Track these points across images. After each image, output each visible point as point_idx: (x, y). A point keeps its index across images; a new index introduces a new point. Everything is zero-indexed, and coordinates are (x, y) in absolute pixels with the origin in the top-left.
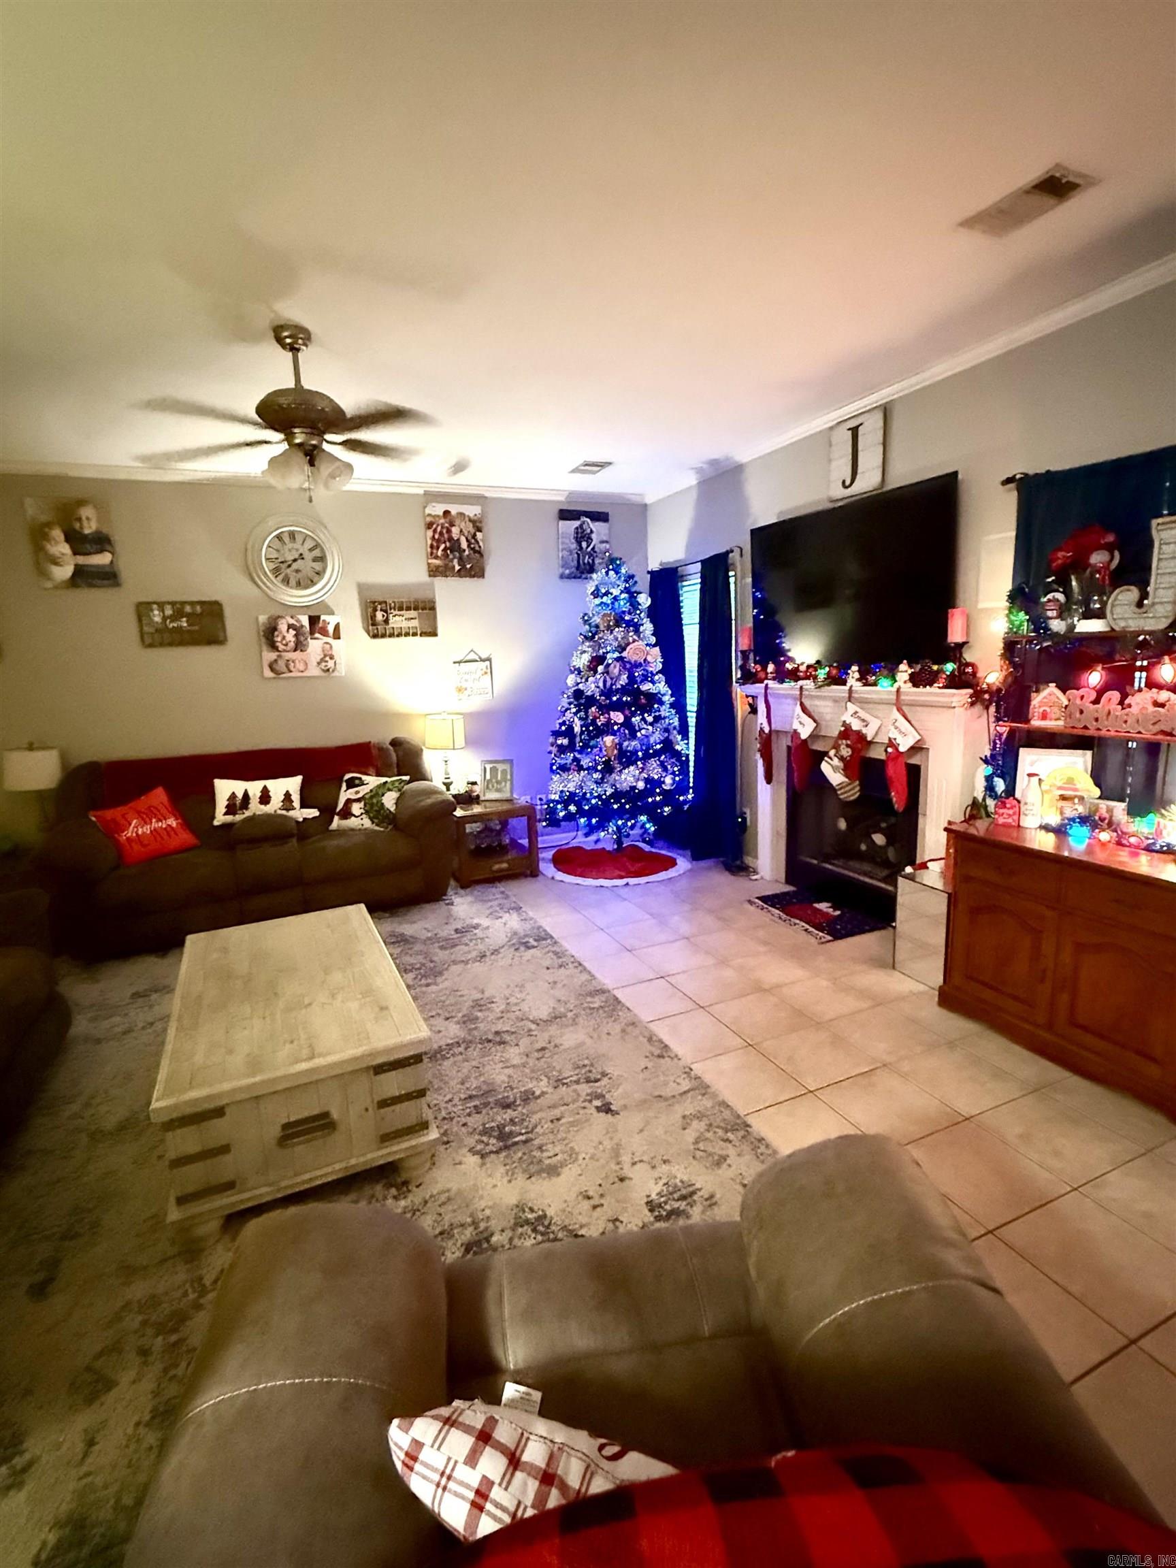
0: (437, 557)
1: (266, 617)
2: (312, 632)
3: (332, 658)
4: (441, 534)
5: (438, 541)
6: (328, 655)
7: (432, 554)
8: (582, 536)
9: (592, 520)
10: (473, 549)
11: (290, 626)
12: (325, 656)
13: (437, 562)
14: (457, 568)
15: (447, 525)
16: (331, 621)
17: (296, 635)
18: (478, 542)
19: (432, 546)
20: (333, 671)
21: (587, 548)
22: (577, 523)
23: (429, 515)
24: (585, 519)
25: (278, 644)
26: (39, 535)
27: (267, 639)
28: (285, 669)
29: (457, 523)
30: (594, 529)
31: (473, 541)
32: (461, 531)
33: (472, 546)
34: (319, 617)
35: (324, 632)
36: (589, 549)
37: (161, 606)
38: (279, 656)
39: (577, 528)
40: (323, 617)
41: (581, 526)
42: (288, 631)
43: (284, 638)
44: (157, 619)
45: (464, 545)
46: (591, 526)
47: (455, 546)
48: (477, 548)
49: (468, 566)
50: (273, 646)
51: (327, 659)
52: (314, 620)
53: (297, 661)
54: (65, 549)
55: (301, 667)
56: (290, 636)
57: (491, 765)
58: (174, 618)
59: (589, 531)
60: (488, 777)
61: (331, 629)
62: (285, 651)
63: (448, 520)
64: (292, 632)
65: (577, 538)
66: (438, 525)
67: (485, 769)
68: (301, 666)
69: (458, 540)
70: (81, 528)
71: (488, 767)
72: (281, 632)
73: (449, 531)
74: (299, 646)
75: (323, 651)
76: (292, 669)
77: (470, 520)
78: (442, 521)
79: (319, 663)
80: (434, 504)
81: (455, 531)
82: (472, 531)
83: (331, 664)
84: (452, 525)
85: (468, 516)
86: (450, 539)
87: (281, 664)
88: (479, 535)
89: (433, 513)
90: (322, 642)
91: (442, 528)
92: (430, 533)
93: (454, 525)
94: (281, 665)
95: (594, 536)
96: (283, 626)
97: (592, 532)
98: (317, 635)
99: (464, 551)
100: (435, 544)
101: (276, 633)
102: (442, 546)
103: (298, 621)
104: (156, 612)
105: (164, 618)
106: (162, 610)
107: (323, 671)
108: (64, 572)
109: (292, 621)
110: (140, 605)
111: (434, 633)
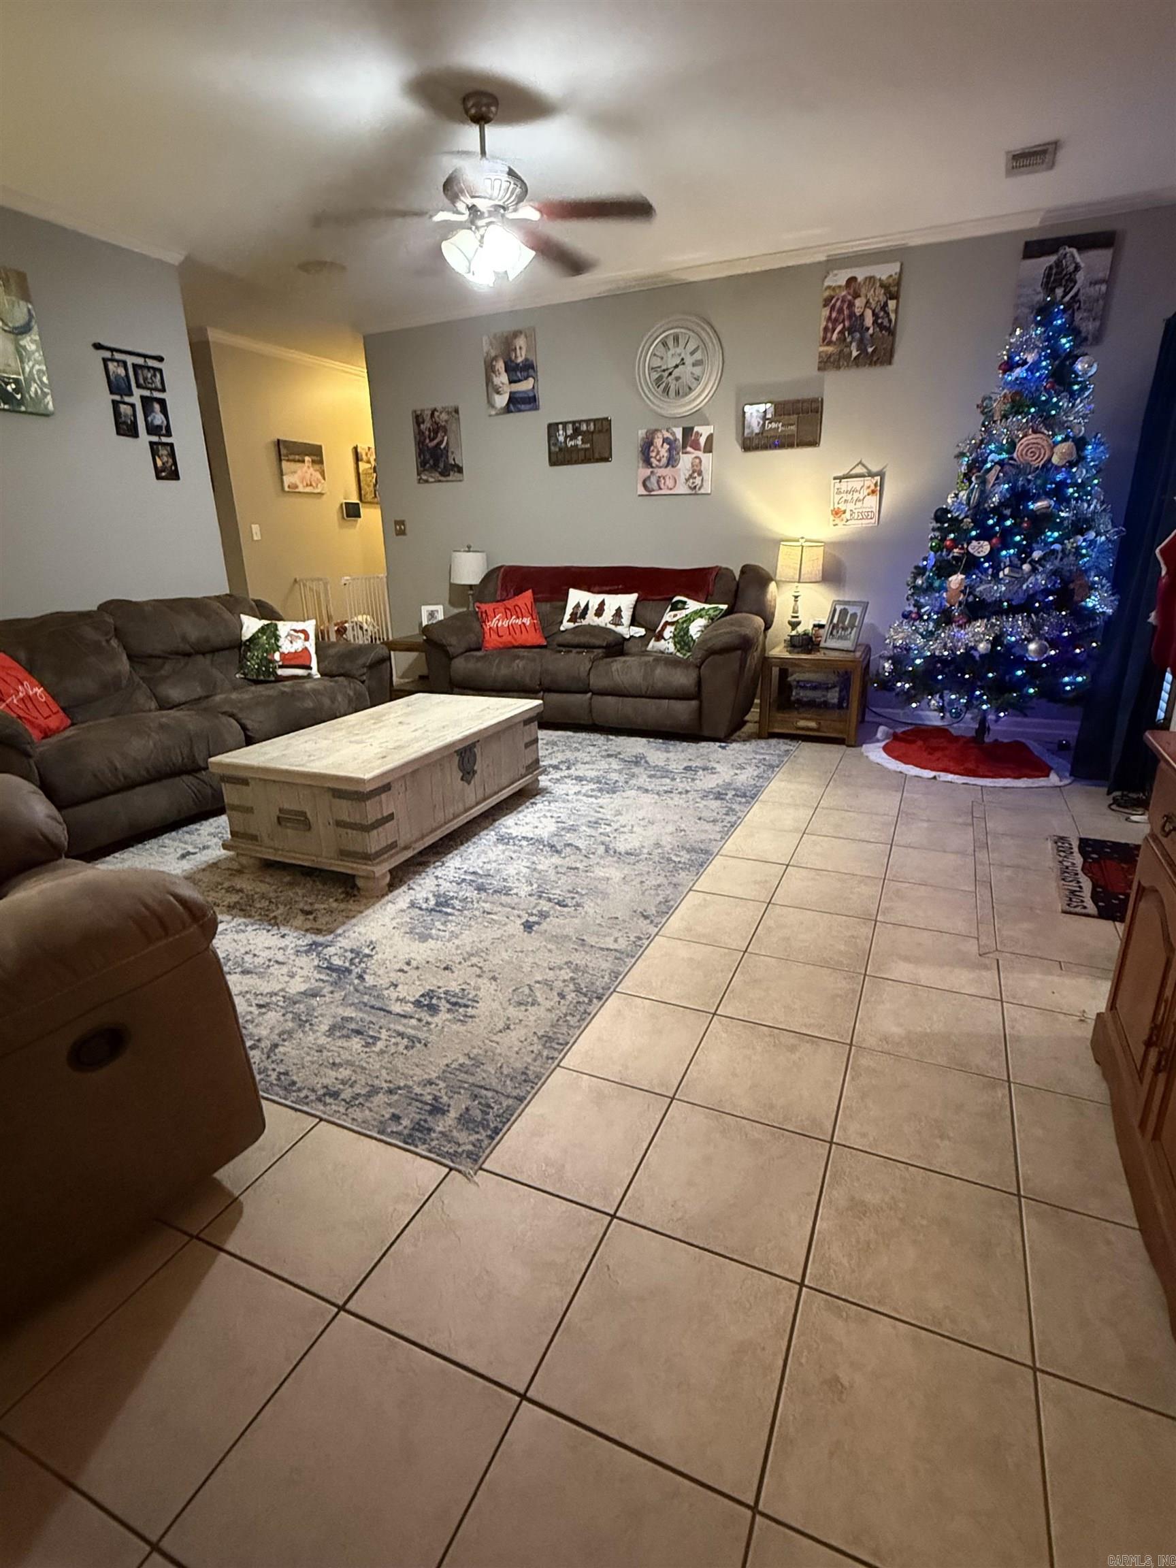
0: (830, 343)
1: (644, 431)
2: (684, 447)
3: (700, 474)
4: (840, 311)
5: (836, 322)
6: (697, 471)
7: (824, 339)
8: (1058, 278)
9: (1079, 249)
10: (882, 327)
11: (665, 440)
12: (694, 472)
13: (830, 349)
14: (855, 354)
15: (850, 297)
16: (704, 431)
17: (669, 450)
18: (888, 314)
19: (826, 329)
20: (700, 489)
21: (1063, 297)
22: (1052, 259)
23: (829, 287)
24: (1068, 249)
25: (653, 460)
26: (490, 369)
27: (643, 454)
28: (655, 486)
29: (863, 291)
30: (1082, 265)
31: (882, 314)
32: (868, 302)
33: (880, 321)
34: (692, 429)
35: (696, 446)
36: (1067, 298)
37: (565, 424)
38: (652, 472)
39: (1050, 268)
40: (696, 429)
41: (1058, 264)
42: (662, 445)
43: (658, 453)
44: (561, 439)
45: (869, 320)
46: (1078, 259)
47: (856, 324)
48: (886, 323)
49: (870, 350)
50: (647, 462)
51: (696, 475)
52: (687, 432)
53: (667, 479)
54: (504, 378)
55: (671, 485)
56: (664, 452)
57: (842, 607)
58: (573, 437)
59: (1071, 268)
60: (835, 621)
61: (702, 441)
62: (658, 467)
63: (852, 291)
64: (666, 446)
65: (1047, 283)
66: (838, 299)
67: (835, 610)
68: (670, 483)
69: (862, 315)
70: (516, 357)
71: (839, 608)
72: (656, 447)
73: (851, 305)
74: (672, 461)
75: (693, 466)
76: (662, 486)
77: (882, 286)
78: (844, 293)
79: (687, 480)
80: (836, 272)
81: (859, 303)
82: (883, 299)
83: (698, 481)
84: (857, 295)
85: (880, 280)
86: (852, 315)
87: (654, 480)
88: (892, 304)
89: (834, 284)
90: (693, 456)
91: (843, 301)
92: (826, 312)
93: (859, 296)
94: (653, 483)
95: (1080, 276)
96: (658, 441)
97: (1077, 268)
98: (689, 449)
99: (868, 329)
100: (830, 325)
101: (652, 448)
102: (839, 328)
103: (673, 434)
104: (561, 432)
105: (566, 437)
106: (565, 429)
107: (690, 488)
108: (501, 401)
109: (667, 435)
110: (550, 426)
111: (814, 443)
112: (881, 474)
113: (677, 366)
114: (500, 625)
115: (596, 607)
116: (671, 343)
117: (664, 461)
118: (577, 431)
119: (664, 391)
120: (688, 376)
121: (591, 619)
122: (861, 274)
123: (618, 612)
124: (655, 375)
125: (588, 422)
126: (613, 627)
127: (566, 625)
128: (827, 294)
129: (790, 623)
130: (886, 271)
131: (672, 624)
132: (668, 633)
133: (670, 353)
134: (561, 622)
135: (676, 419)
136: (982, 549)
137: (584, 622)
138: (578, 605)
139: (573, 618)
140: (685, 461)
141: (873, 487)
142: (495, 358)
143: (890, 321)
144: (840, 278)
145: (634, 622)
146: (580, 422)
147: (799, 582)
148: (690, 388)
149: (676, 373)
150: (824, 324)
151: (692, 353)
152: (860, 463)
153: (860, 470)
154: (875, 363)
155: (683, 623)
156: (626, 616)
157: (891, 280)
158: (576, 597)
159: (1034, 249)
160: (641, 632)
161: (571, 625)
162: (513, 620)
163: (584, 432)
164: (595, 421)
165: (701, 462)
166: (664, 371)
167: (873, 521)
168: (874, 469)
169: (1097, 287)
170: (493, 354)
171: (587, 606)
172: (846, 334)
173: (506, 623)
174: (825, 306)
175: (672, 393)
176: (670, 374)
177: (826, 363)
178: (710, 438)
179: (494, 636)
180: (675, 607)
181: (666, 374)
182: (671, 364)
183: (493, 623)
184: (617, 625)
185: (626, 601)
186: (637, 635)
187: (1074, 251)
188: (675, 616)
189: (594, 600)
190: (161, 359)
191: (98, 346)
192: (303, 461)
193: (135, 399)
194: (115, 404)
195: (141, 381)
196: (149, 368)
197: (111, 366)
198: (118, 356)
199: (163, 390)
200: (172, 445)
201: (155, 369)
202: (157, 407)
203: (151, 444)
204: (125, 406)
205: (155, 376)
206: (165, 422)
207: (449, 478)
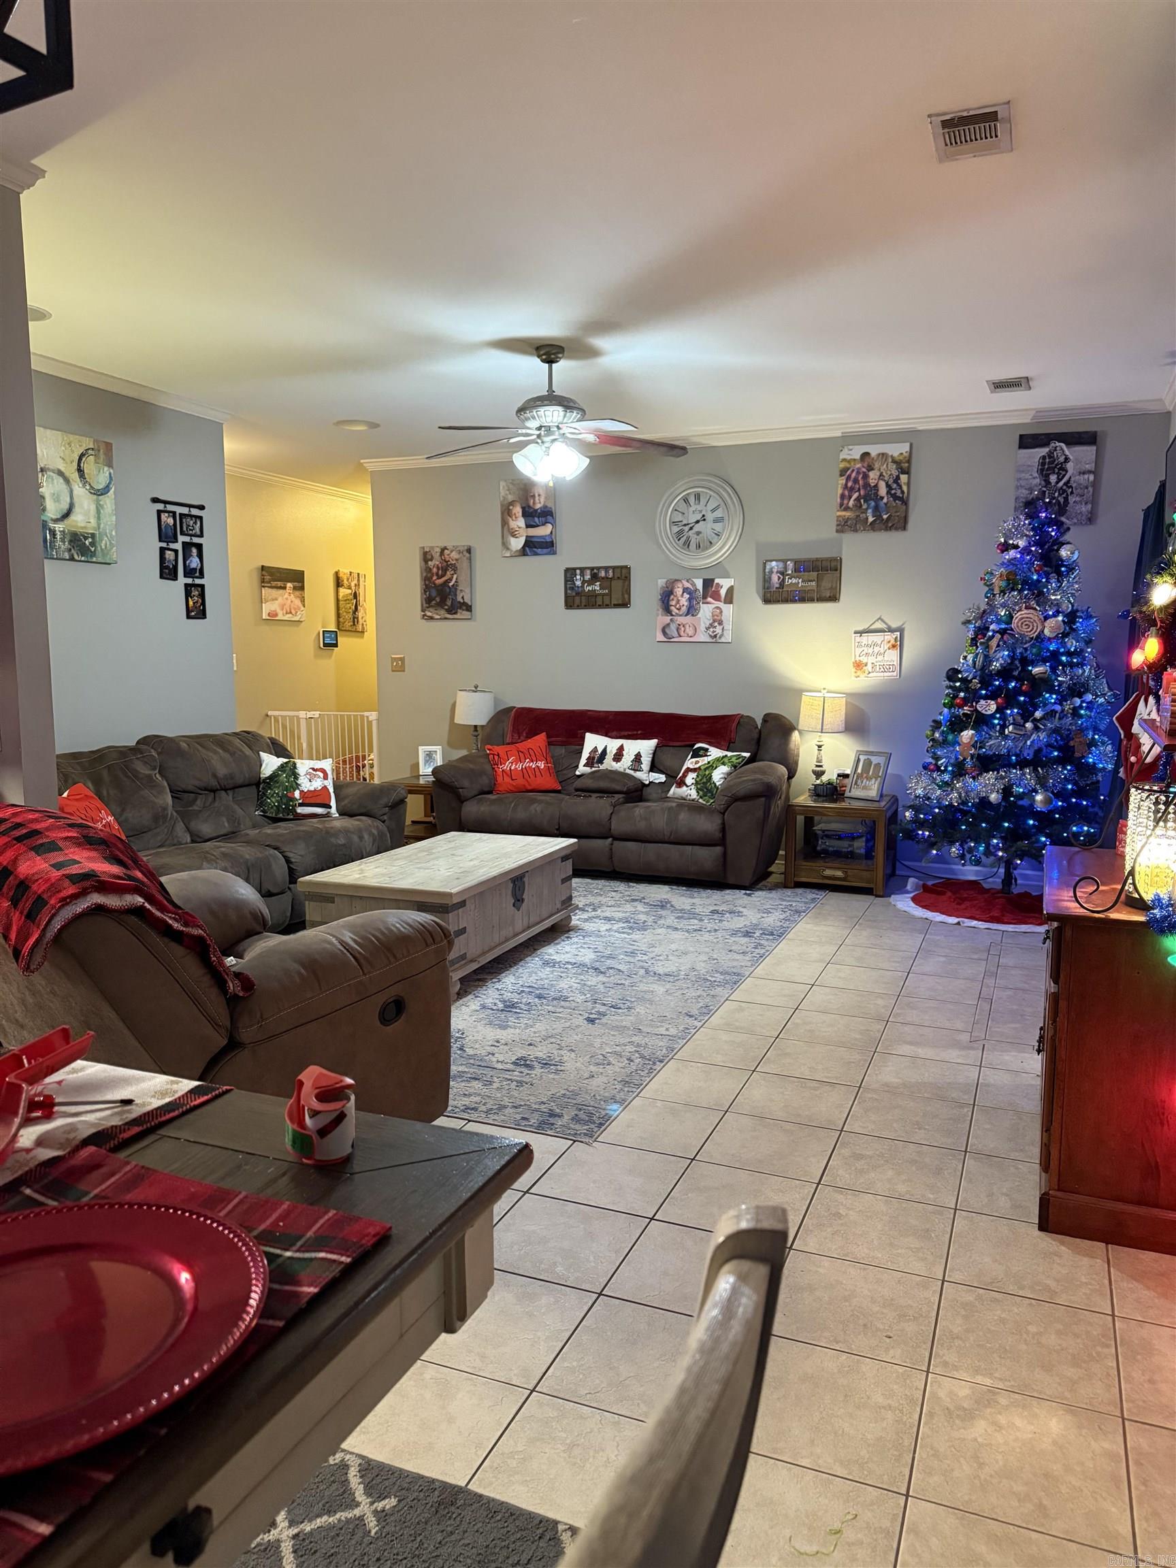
0: (847, 509)
1: (665, 580)
2: (705, 597)
3: (720, 623)
4: (856, 481)
5: (852, 490)
6: (717, 620)
7: (841, 505)
8: (1050, 467)
9: (1068, 444)
10: (895, 497)
11: (685, 590)
12: (714, 621)
13: (847, 514)
14: (871, 519)
15: (864, 470)
16: (725, 584)
17: (690, 600)
18: (901, 487)
19: (843, 496)
20: (720, 637)
21: (1057, 483)
22: (1044, 451)
23: (844, 460)
24: (1058, 444)
25: (672, 608)
26: (507, 512)
27: (663, 602)
28: (675, 634)
29: (877, 466)
30: (1071, 457)
31: (895, 486)
32: (881, 475)
33: (893, 492)
34: (713, 580)
35: (716, 596)
36: (1061, 484)
37: (582, 570)
38: (671, 620)
39: (1044, 458)
40: (717, 581)
41: (1050, 455)
42: (682, 595)
43: (678, 601)
44: (578, 583)
45: (883, 491)
46: (1067, 452)
47: (871, 494)
48: (899, 493)
49: (885, 517)
50: (667, 610)
51: (716, 624)
52: (708, 583)
53: (687, 627)
54: (521, 522)
55: (691, 633)
56: (684, 601)
57: (866, 757)
58: (591, 582)
59: (1062, 459)
60: (859, 771)
61: (723, 592)
62: (678, 615)
63: (865, 465)
64: (686, 596)
65: (1042, 470)
66: (853, 471)
67: (859, 760)
68: (690, 631)
69: (876, 486)
70: (534, 503)
71: (862, 758)
72: (676, 596)
73: (866, 476)
74: (691, 610)
75: (713, 616)
76: (682, 634)
77: (894, 461)
78: (859, 465)
79: (707, 629)
80: (851, 447)
81: (873, 475)
82: (895, 473)
83: (718, 630)
84: (870, 468)
85: (892, 456)
86: (866, 485)
87: (673, 627)
88: (904, 478)
89: (849, 457)
90: (714, 606)
91: (858, 473)
92: (842, 481)
93: (873, 469)
94: (672, 630)
95: (1070, 466)
96: (678, 591)
97: (1067, 460)
98: (709, 599)
99: (882, 498)
100: (846, 493)
101: (672, 597)
102: (856, 495)
103: (693, 584)
104: (578, 577)
105: (584, 582)
106: (582, 575)
107: (711, 636)
108: (517, 543)
109: (687, 585)
110: (567, 570)
111: (834, 598)
112: (901, 630)
113: (698, 522)
114: (513, 768)
115: (614, 751)
116: (692, 500)
117: (684, 609)
118: (595, 577)
119: (684, 544)
120: (709, 532)
121: (609, 764)
122: (874, 450)
123: (638, 758)
124: (676, 529)
125: (606, 569)
126: (632, 772)
127: (582, 769)
128: (842, 465)
129: (814, 772)
130: (898, 450)
131: (694, 770)
132: (690, 779)
133: (691, 509)
134: (577, 767)
135: (697, 571)
136: (989, 707)
137: (602, 767)
138: (595, 749)
139: (590, 762)
140: (706, 611)
141: (893, 642)
142: (512, 503)
143: (903, 492)
144: (856, 452)
145: (653, 768)
146: (599, 568)
147: (822, 732)
148: (711, 543)
149: (697, 528)
150: (840, 491)
151: (713, 511)
152: (880, 618)
153: (879, 625)
154: (890, 528)
155: (705, 769)
156: (646, 764)
157: (901, 458)
158: (593, 742)
159: (1027, 441)
160: (661, 778)
161: (588, 770)
162: (527, 764)
163: (603, 578)
164: (614, 568)
165: (721, 612)
166: (685, 525)
167: (895, 674)
168: (894, 626)
169: (1086, 476)
170: (510, 498)
171: (604, 751)
172: (862, 501)
173: (520, 766)
174: (841, 475)
175: (693, 546)
176: (691, 528)
177: (844, 526)
178: (730, 591)
179: (507, 779)
180: (696, 754)
181: (687, 528)
182: (693, 519)
183: (506, 766)
184: (635, 770)
185: (646, 747)
186: (657, 781)
187: (1063, 445)
188: (697, 762)
189: (613, 745)
190: (202, 508)
191: (155, 500)
192: (285, 588)
193: (178, 546)
194: (162, 550)
195: (185, 529)
196: (192, 516)
197: (164, 516)
198: (170, 508)
199: (201, 536)
200: (202, 586)
201: (196, 517)
202: (194, 551)
203: (186, 585)
204: (169, 552)
205: (195, 523)
206: (199, 565)
207: (455, 616)
